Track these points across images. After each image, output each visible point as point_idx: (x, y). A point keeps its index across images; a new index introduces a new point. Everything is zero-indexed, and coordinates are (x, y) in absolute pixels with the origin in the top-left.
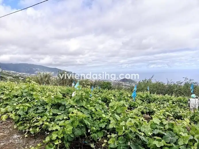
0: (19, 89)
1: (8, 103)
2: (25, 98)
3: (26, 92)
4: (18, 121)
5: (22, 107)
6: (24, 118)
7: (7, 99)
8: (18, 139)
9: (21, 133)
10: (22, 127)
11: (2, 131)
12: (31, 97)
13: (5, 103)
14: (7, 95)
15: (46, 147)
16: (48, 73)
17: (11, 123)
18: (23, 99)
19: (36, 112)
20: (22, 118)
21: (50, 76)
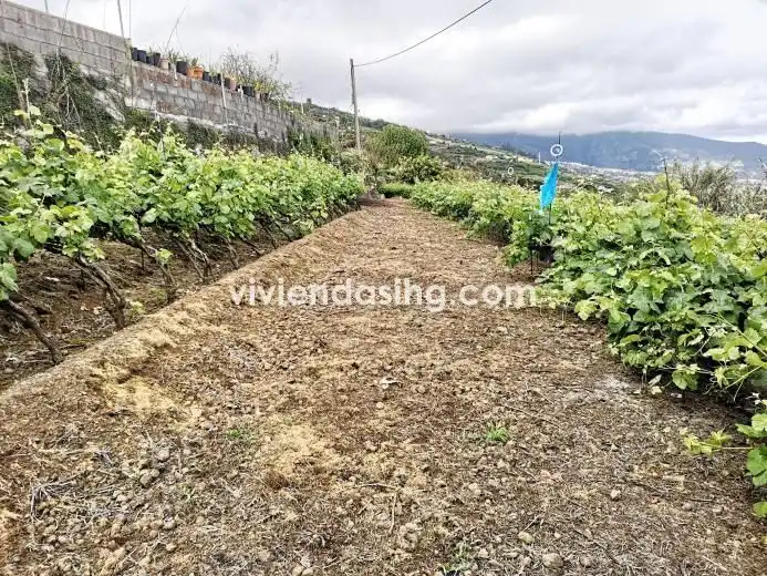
0: (627, 216)
1: (581, 265)
2: (651, 250)
3: (654, 230)
4: (624, 333)
5: (643, 283)
6: (645, 325)
7: (577, 253)
8: (621, 392)
9: (636, 374)
10: (638, 356)
11: (567, 355)
12: (671, 251)
13: (572, 264)
14: (578, 238)
15: (750, 454)
16: (716, 165)
17: (593, 334)
18: (644, 255)
19: (701, 309)
20: (639, 323)
21: (724, 178)
